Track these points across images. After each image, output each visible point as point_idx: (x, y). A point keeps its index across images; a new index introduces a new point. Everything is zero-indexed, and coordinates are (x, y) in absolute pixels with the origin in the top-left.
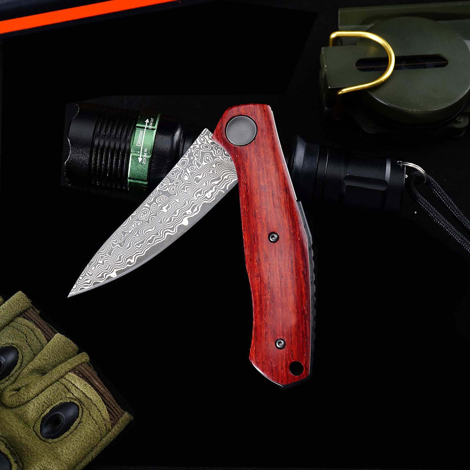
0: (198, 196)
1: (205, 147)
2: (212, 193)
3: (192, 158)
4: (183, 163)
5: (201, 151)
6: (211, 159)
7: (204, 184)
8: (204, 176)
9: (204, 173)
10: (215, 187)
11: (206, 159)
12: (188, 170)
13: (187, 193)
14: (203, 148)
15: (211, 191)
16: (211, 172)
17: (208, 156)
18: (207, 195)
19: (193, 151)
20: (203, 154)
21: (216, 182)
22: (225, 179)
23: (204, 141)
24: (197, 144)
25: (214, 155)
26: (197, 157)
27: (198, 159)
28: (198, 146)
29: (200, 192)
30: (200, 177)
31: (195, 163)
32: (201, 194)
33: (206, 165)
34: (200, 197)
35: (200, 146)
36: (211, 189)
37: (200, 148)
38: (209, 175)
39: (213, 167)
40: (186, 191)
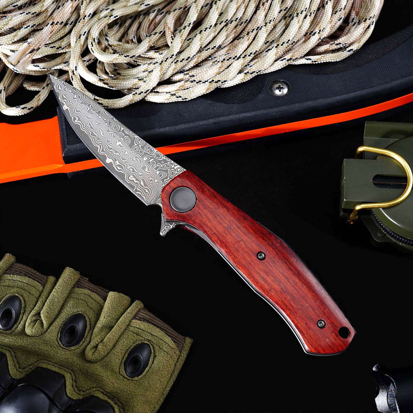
0: (131, 169)
1: (172, 172)
2: (133, 181)
3: (162, 162)
4: (158, 156)
5: (169, 169)
6: (162, 177)
7: (140, 174)
8: (147, 173)
9: (149, 173)
10: (138, 182)
11: (162, 174)
12: (152, 160)
13: (133, 160)
14: (171, 171)
15: (134, 180)
16: (151, 179)
17: (164, 175)
18: (132, 176)
19: (169, 163)
20: (166, 171)
21: (142, 184)
22: (145, 191)
23: (178, 171)
24: (175, 166)
25: (165, 180)
26: (163, 166)
27: (161, 167)
28: (173, 166)
29: (133, 171)
30: (146, 170)
31: (158, 165)
32: (132, 172)
33: (157, 174)
34: (130, 171)
35: (173, 168)
36: (137, 180)
37: (171, 168)
38: (148, 177)
39: (155, 180)
40: (134, 159)
